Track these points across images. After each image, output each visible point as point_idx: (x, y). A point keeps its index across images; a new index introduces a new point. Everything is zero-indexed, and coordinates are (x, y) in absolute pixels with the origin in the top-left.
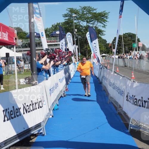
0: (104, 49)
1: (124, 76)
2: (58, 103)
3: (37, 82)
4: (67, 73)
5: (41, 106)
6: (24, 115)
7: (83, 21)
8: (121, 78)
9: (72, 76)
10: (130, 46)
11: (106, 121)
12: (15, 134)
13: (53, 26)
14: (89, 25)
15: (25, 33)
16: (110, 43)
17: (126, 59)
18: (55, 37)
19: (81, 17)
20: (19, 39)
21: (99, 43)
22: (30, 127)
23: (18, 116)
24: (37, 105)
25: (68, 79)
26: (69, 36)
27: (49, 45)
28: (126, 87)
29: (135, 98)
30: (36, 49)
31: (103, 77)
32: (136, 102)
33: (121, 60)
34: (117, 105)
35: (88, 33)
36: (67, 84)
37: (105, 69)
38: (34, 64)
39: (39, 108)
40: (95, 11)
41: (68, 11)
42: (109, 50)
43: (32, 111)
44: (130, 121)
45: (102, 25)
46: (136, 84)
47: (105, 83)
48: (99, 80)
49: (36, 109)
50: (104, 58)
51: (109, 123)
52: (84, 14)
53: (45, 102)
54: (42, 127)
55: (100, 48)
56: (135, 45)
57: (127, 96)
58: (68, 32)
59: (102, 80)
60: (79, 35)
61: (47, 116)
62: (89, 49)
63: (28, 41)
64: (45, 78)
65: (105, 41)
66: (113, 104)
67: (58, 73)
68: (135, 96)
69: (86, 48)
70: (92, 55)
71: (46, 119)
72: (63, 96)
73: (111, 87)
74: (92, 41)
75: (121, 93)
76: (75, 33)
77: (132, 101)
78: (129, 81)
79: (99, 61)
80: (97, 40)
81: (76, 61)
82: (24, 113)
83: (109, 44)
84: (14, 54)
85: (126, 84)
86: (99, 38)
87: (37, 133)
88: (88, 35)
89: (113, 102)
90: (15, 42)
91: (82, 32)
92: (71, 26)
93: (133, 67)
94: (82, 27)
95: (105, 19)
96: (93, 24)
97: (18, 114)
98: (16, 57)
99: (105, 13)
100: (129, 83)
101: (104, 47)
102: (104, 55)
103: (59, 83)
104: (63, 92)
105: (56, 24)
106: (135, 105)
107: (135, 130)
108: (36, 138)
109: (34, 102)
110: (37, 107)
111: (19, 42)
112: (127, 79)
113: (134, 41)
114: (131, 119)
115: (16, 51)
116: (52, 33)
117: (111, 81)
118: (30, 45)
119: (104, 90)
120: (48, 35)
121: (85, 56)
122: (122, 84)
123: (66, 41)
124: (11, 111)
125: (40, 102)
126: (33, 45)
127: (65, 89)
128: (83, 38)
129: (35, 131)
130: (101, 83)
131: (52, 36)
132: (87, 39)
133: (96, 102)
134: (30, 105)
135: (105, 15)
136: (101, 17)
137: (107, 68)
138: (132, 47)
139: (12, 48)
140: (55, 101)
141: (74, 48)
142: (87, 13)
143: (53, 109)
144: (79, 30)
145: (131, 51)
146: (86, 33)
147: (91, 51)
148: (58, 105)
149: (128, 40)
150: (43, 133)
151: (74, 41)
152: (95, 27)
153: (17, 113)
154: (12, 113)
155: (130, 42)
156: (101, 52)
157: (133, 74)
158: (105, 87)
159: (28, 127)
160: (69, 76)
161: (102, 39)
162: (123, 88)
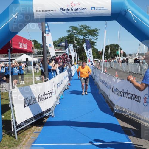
0: (96, 55)
1: (110, 75)
2: (63, 94)
3: (48, 79)
4: (70, 73)
5: (51, 96)
6: (39, 103)
7: (81, 35)
8: (108, 76)
9: (73, 75)
10: (115, 53)
11: (98, 106)
12: (33, 116)
13: (59, 39)
14: (85, 38)
15: (40, 44)
16: (101, 51)
17: (112, 63)
18: (61, 46)
19: (80, 33)
20: (35, 48)
21: (92, 51)
22: (43, 111)
23: (34, 103)
24: (48, 95)
25: (70, 77)
26: (71, 46)
27: (56, 53)
28: (112, 83)
29: (118, 90)
30: (48, 55)
31: (95, 75)
32: (119, 93)
33: (108, 63)
34: (106, 95)
35: (85, 44)
36: (70, 80)
37: (97, 69)
38: (46, 66)
39: (49, 97)
40: (89, 28)
41: (70, 28)
42: (100, 56)
43: (44, 99)
44: (114, 107)
45: (95, 38)
46: (119, 80)
47: (97, 80)
48: (92, 78)
49: (47, 98)
50: (96, 61)
51: (99, 108)
52: (82, 30)
53: (54, 93)
54: (52, 111)
55: (93, 54)
56: (118, 53)
57: (112, 89)
58: (70, 43)
59: (94, 77)
60: (78, 45)
61: (55, 103)
62: (85, 55)
63: (42, 50)
64: (54, 76)
65: (97, 50)
66: (102, 94)
67: (63, 73)
68: (118, 89)
69: (83, 55)
70: (87, 60)
71: (54, 105)
72: (67, 89)
73: (101, 83)
74: (87, 50)
75: (108, 87)
76: (75, 44)
77: (116, 92)
78: (114, 78)
79: (92, 64)
80: (91, 49)
81: (76, 64)
82: (39, 101)
83: (99, 52)
84: (31, 59)
85: (111, 80)
86: (93, 47)
87: (48, 116)
88: (84, 45)
89: (102, 93)
90: (32, 50)
91: (80, 43)
92: (72, 39)
93: (117, 68)
94: (80, 39)
95: (97, 34)
96: (88, 37)
97: (35, 102)
98: (33, 61)
99: (97, 30)
100: (114, 79)
101: (96, 54)
102: (96, 59)
103: (64, 80)
104: (67, 86)
105: (62, 38)
106: (118, 95)
107: (118, 113)
108: (48, 119)
109: (46, 93)
110: (48, 97)
111: (36, 50)
112: (112, 77)
113: (118, 50)
114: (115, 105)
115: (33, 57)
116: (59, 43)
117: (101, 79)
118: (43, 53)
119: (96, 85)
120: (56, 45)
121: (83, 60)
122: (109, 80)
123: (69, 50)
124: (30, 100)
125: (50, 93)
126: (45, 52)
127: (68, 84)
128: (81, 47)
129: (47, 114)
130: (94, 80)
131: (59, 46)
132: (84, 48)
133: (90, 93)
134: (43, 95)
135: (97, 31)
136: (94, 33)
137: (98, 69)
138: (116, 54)
139: (30, 55)
140: (61, 92)
141: (75, 55)
142: (84, 30)
143: (60, 98)
144: (78, 42)
145: (115, 57)
146: (83, 44)
147: (87, 57)
148: (63, 95)
149: (113, 49)
150: (53, 116)
151: (74, 50)
152: (90, 40)
153: (33, 101)
154: (30, 101)
155: (115, 50)
156: (94, 57)
157: (117, 73)
158: (97, 82)
159: (42, 111)
160: (71, 74)
161: (95, 48)
162: (110, 83)
